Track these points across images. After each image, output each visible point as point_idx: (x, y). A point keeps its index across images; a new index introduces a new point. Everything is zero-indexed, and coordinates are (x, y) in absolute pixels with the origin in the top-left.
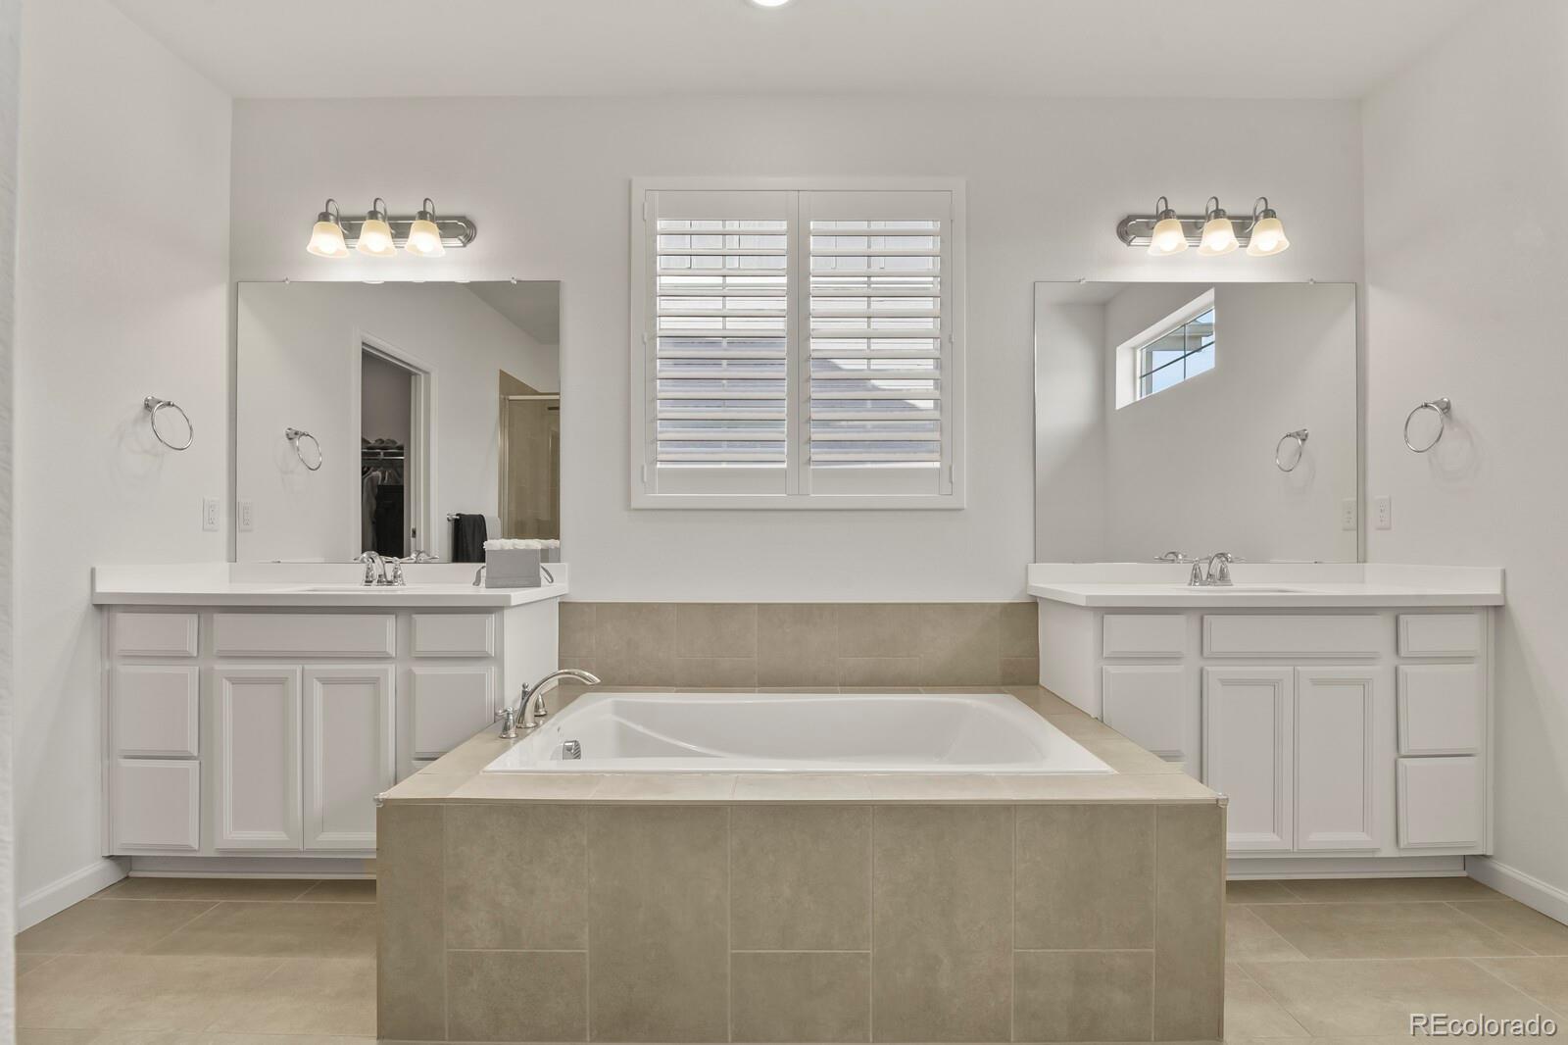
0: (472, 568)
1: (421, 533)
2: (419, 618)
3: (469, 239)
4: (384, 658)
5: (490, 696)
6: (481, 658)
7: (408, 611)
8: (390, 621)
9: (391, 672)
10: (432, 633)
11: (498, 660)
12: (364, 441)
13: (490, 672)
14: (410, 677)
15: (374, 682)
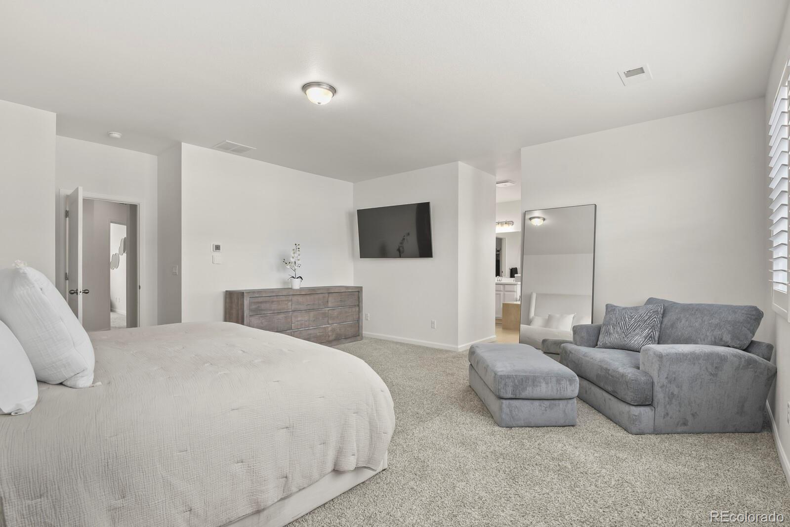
0: (513, 279)
1: (504, 272)
2: (506, 286)
3: (513, 225)
4: (501, 291)
5: (515, 297)
6: (514, 291)
7: (504, 285)
8: (502, 286)
9: (502, 293)
10: (507, 287)
11: (516, 292)
12: (496, 249)
13: (516, 293)
14: (504, 294)
15: (500, 294)
